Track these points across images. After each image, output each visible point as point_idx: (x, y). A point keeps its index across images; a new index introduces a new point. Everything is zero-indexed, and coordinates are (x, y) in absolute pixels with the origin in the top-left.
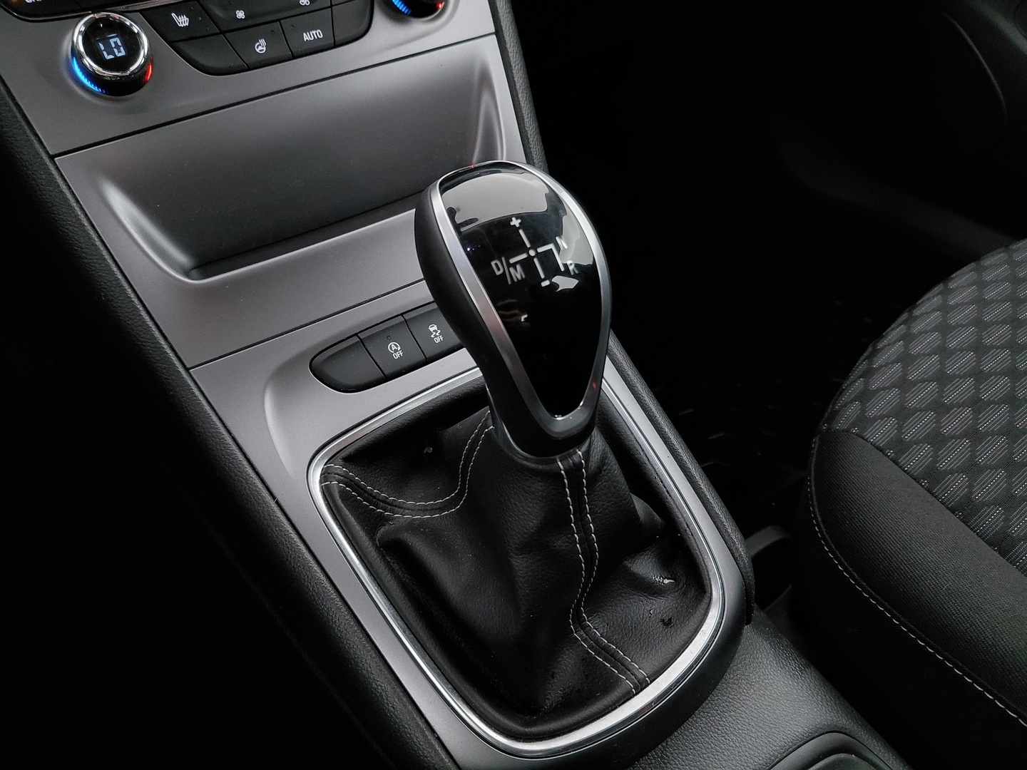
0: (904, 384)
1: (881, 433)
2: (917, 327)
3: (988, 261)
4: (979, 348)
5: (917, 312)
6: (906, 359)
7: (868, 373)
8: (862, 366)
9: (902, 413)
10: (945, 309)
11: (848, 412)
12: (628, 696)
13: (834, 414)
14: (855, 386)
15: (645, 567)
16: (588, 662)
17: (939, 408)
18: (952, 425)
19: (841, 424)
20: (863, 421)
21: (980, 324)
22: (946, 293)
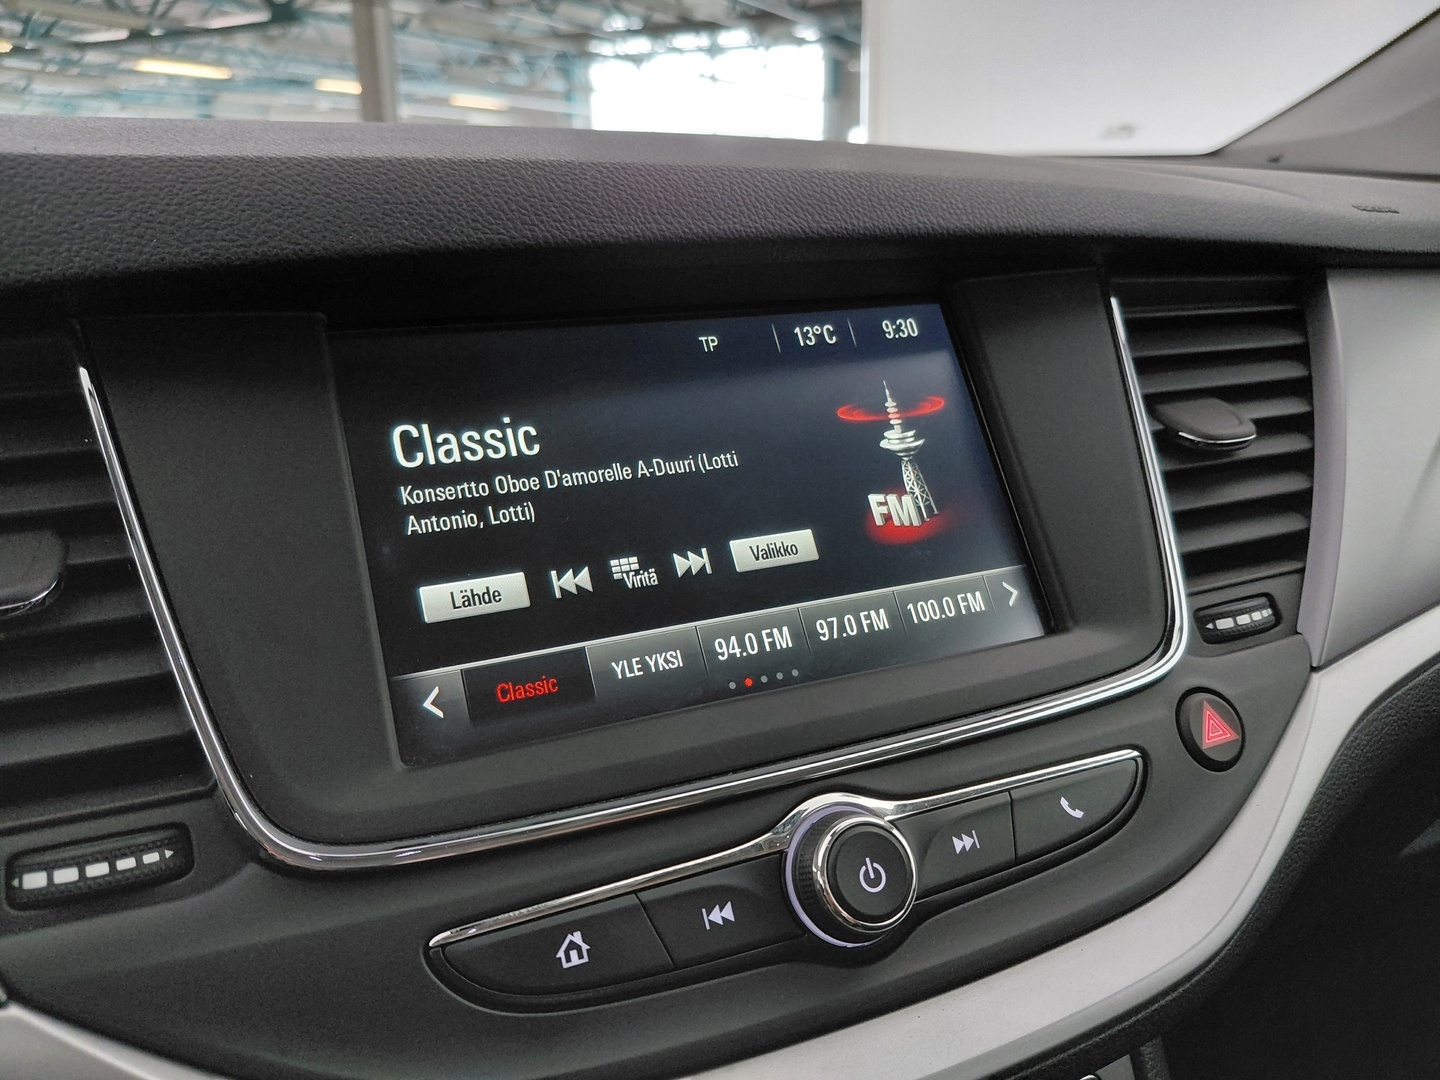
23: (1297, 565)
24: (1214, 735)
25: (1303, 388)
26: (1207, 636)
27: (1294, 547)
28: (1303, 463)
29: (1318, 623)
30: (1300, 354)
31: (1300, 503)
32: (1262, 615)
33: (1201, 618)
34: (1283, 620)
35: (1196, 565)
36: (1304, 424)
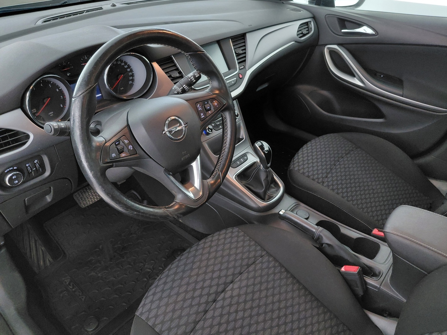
0: (298, 162)
1: (296, 169)
2: (299, 154)
3: (308, 144)
4: (312, 152)
5: (299, 152)
6: (298, 159)
7: (293, 162)
8: (292, 161)
9: (299, 166)
10: (302, 151)
11: (292, 167)
12: (274, 198)
13: (290, 168)
14: (292, 163)
15: (272, 185)
16: (269, 195)
17: (308, 164)
18: (310, 169)
19: (291, 168)
20: (294, 168)
21: (307, 153)
22: (303, 149)
23: (245, 62)
24: (241, 76)
25: (245, 46)
26: (240, 69)
27: (245, 61)
28: (245, 53)
29: (247, 67)
30: (244, 42)
31: (245, 57)
32: (243, 67)
33: (239, 68)
34: (245, 67)
35: (239, 63)
36: (245, 49)
